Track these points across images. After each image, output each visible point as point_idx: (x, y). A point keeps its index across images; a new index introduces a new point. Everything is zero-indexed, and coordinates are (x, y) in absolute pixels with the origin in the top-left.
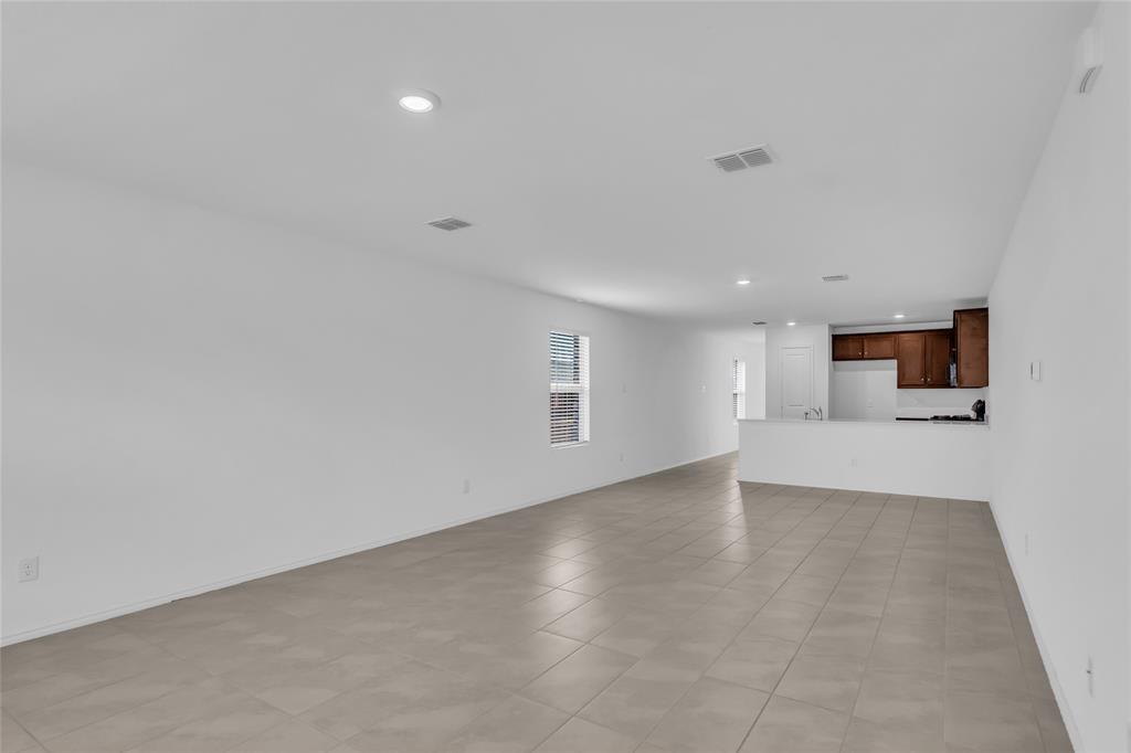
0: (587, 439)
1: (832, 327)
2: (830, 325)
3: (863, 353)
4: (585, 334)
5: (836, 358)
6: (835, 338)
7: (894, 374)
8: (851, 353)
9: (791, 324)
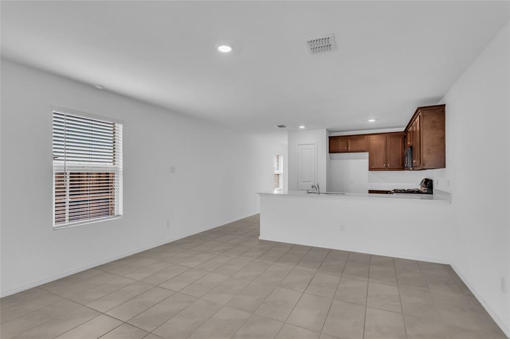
0: (121, 213)
1: (329, 131)
2: (327, 130)
3: (347, 149)
4: (119, 122)
5: (331, 151)
6: (331, 138)
7: (367, 161)
8: (340, 148)
9: (302, 127)
